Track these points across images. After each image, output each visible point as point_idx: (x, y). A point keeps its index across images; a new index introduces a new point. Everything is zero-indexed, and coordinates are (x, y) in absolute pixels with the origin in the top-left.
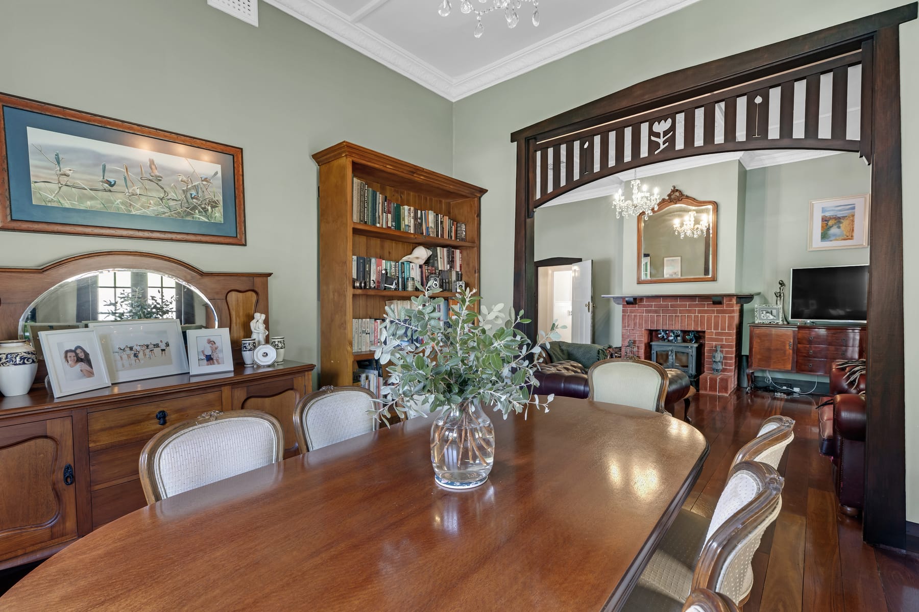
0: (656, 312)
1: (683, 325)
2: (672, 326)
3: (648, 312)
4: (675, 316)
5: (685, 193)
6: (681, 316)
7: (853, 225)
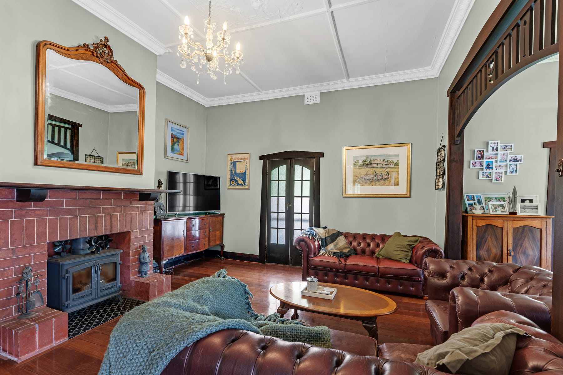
0: (69, 212)
1: (108, 228)
2: (93, 231)
3: (54, 213)
4: (98, 217)
5: (116, 57)
6: (105, 216)
7: (183, 145)
